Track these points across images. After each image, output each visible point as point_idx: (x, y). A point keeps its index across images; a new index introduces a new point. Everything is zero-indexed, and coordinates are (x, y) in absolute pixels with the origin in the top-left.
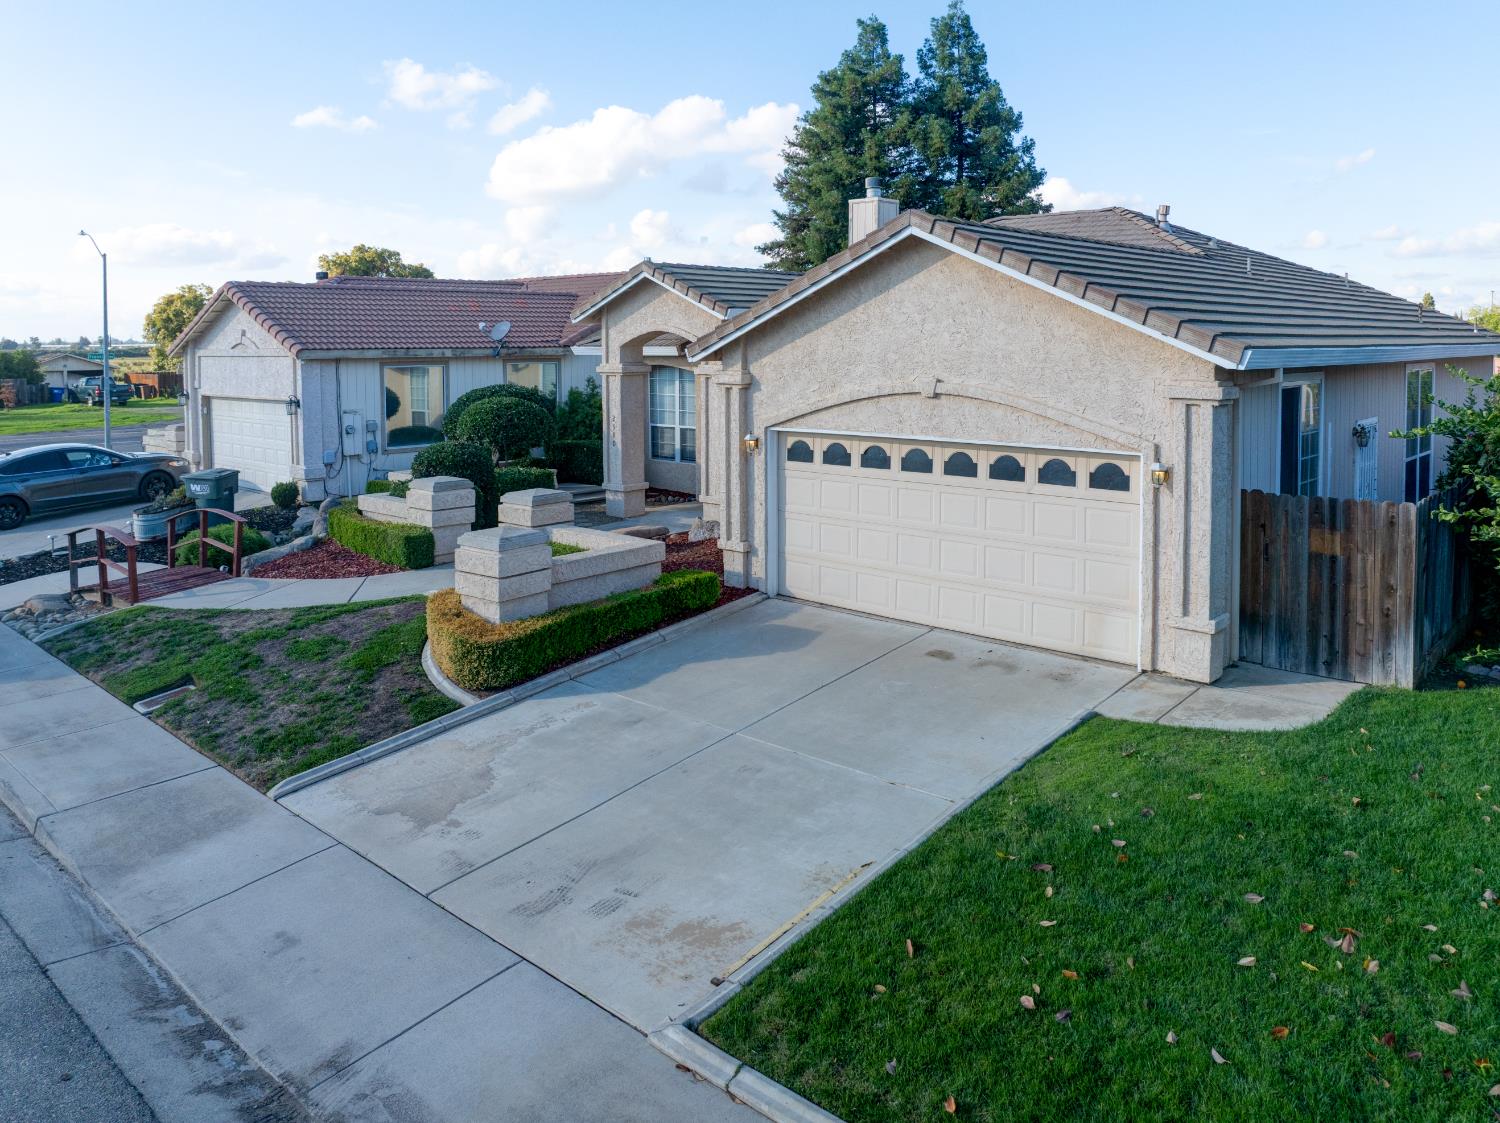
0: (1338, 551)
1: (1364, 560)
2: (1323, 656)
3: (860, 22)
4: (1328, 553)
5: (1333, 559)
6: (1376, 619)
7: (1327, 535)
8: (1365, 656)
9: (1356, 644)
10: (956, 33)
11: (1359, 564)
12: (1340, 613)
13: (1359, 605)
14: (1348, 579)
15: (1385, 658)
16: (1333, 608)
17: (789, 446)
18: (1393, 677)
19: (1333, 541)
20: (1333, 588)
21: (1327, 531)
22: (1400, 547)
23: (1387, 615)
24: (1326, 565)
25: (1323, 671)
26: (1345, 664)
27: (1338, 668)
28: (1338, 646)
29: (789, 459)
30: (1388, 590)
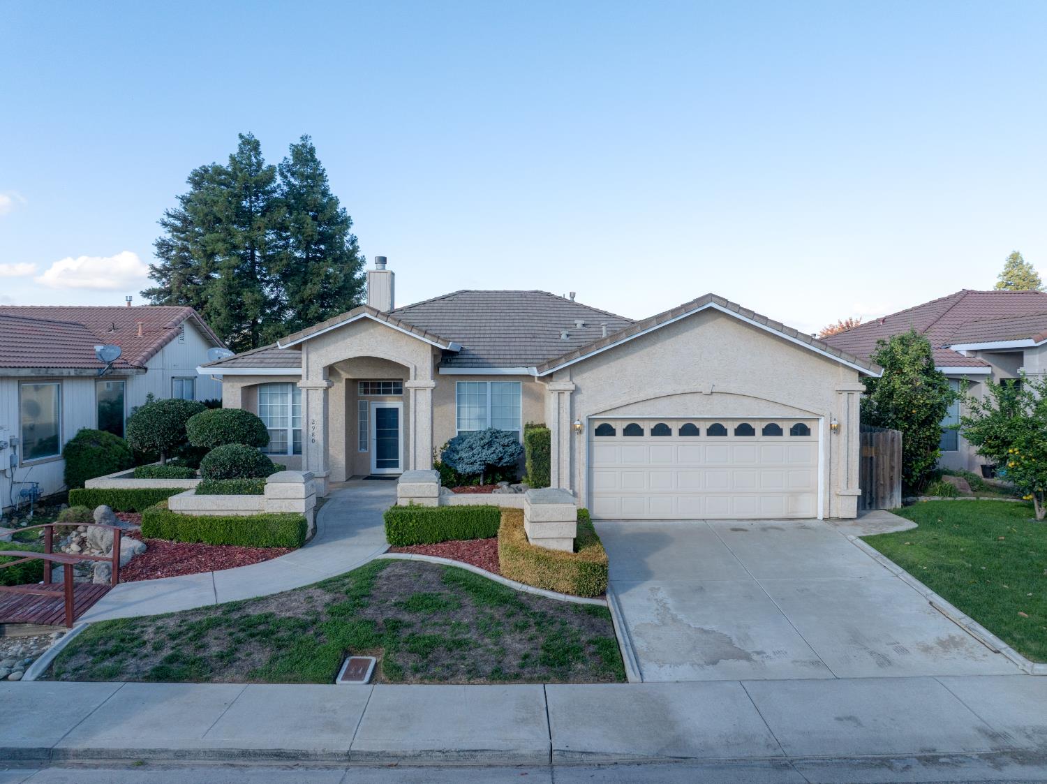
0: (874, 455)
1: (883, 457)
2: (868, 501)
3: (241, 136)
4: (870, 456)
5: (872, 458)
6: (888, 482)
7: (869, 449)
8: (883, 498)
9: (881, 494)
10: (304, 155)
11: (881, 460)
12: (874, 480)
13: (881, 477)
14: (877, 467)
15: (891, 496)
16: (871, 480)
17: (596, 427)
18: (894, 504)
19: (871, 452)
20: (872, 470)
21: (869, 447)
22: (896, 450)
23: (892, 479)
24: (869, 461)
25: (868, 507)
26: (877, 503)
27: (874, 505)
28: (874, 496)
29: (596, 435)
30: (892, 468)
